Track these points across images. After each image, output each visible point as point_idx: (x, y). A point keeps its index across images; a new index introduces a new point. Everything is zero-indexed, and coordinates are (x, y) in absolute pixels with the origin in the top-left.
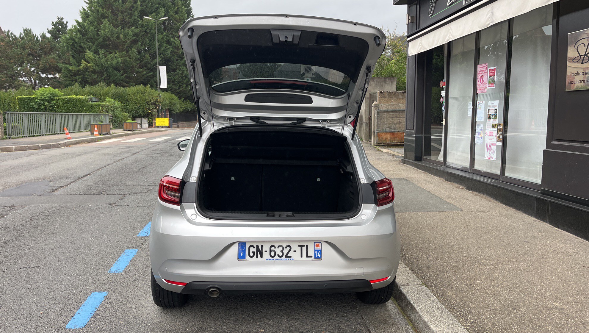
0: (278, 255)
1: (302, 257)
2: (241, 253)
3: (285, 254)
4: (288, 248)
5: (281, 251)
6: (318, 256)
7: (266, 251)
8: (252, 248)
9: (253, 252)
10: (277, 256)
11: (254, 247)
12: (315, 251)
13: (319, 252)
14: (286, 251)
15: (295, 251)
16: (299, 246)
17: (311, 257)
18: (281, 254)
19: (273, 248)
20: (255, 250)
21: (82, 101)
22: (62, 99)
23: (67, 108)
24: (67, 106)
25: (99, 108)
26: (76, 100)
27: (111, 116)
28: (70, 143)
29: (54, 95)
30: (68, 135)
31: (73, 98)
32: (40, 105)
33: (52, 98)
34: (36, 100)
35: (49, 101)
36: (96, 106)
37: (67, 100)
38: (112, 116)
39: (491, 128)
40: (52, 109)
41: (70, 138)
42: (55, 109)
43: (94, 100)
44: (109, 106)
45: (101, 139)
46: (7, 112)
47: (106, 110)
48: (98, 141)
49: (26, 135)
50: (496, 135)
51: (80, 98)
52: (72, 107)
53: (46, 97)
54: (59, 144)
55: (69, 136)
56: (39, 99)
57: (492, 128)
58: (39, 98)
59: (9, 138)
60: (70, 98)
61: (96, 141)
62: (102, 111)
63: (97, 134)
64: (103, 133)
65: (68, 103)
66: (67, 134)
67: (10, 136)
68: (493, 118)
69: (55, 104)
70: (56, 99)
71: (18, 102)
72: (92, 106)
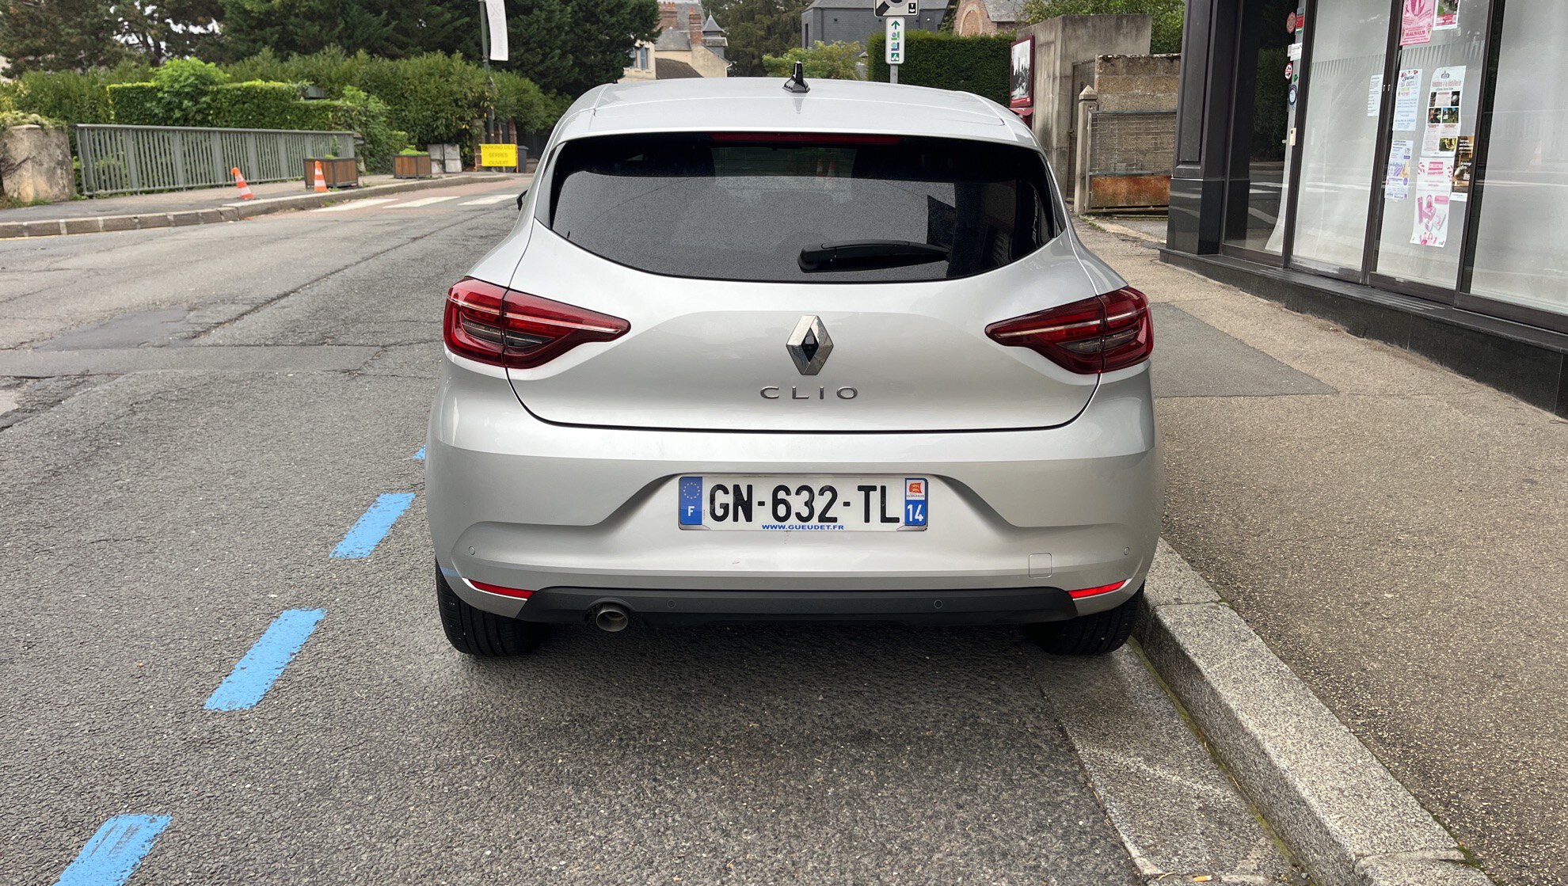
0: (798, 515)
1: (867, 520)
2: (690, 507)
3: (817, 512)
4: (828, 495)
5: (806, 504)
6: (916, 517)
7: (761, 504)
8: (719, 493)
9: (725, 507)
10: (793, 516)
11: (726, 492)
12: (908, 503)
13: (920, 506)
14: (820, 504)
15: (847, 504)
16: (860, 488)
17: (896, 520)
18: (805, 513)
19: (781, 495)
20: (729, 499)
21: (280, 96)
22: (228, 90)
23: (242, 116)
24: (242, 110)
25: (327, 115)
26: (265, 94)
27: (359, 138)
28: (250, 209)
29: (204, 79)
30: (243, 189)
31: (254, 87)
32: (169, 108)
33: (200, 89)
34: (160, 95)
35: (192, 96)
36: (319, 109)
37: (239, 93)
38: (363, 139)
39: (1438, 151)
40: (204, 118)
41: (249, 197)
42: (210, 118)
43: (312, 92)
44: (353, 111)
45: (332, 201)
46: (79, 125)
47: (346, 121)
48: (326, 206)
49: (135, 189)
50: (1452, 170)
51: (274, 88)
52: (254, 114)
53: (184, 86)
54: (221, 214)
55: (247, 190)
56: (168, 92)
57: (1441, 150)
58: (166, 89)
59: (91, 197)
60: (247, 88)
61: (320, 207)
62: (336, 123)
63: (322, 187)
64: (339, 184)
65: (244, 103)
66: (240, 185)
67: (92, 190)
68: (1444, 121)
69: (209, 107)
70: (212, 92)
71: (113, 101)
72: (307, 109)
